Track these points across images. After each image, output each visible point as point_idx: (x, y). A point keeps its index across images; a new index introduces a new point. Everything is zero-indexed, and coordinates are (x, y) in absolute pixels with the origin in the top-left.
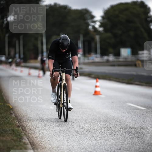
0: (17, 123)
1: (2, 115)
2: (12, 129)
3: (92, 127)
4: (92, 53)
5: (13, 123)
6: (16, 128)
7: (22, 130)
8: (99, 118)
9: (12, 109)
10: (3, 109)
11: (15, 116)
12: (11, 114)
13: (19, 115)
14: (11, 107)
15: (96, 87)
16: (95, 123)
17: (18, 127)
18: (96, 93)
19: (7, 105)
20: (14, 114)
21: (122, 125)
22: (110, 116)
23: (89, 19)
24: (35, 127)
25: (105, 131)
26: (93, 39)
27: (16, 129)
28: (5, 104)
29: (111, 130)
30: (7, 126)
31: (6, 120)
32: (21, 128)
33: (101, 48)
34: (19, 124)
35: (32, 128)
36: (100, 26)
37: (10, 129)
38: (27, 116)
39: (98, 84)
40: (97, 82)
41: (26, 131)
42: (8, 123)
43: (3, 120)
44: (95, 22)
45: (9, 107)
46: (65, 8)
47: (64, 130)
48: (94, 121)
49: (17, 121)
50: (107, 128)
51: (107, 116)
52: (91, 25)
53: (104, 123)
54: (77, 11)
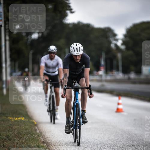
0: (42, 139)
1: (28, 131)
2: (37, 145)
3: (115, 144)
4: (114, 71)
5: (38, 139)
6: (41, 144)
7: (46, 146)
8: (122, 135)
9: (36, 125)
10: (28, 125)
11: (39, 131)
12: (36, 130)
13: (43, 131)
14: (35, 123)
15: (119, 104)
16: (118, 140)
17: (43, 143)
18: (118, 111)
19: (32, 121)
20: (39, 130)
21: (144, 143)
22: (133, 133)
23: (112, 37)
24: (59, 143)
25: (128, 148)
26: (115, 57)
27: (41, 146)
28: (30, 120)
29: (134, 148)
30: (32, 142)
31: (31, 136)
32: (45, 144)
33: (123, 66)
34: (44, 140)
35: (56, 144)
36: (122, 44)
37: (35, 145)
38: (51, 132)
39: (120, 101)
40: (119, 99)
41: (51, 147)
42: (33, 139)
43: (28, 136)
44: (117, 40)
45: (33, 123)
46: (88, 26)
47: (88, 147)
48: (117, 139)
49: (42, 137)
50: (130, 145)
51: (129, 134)
52: (113, 43)
53: (127, 141)
54: (99, 30)
